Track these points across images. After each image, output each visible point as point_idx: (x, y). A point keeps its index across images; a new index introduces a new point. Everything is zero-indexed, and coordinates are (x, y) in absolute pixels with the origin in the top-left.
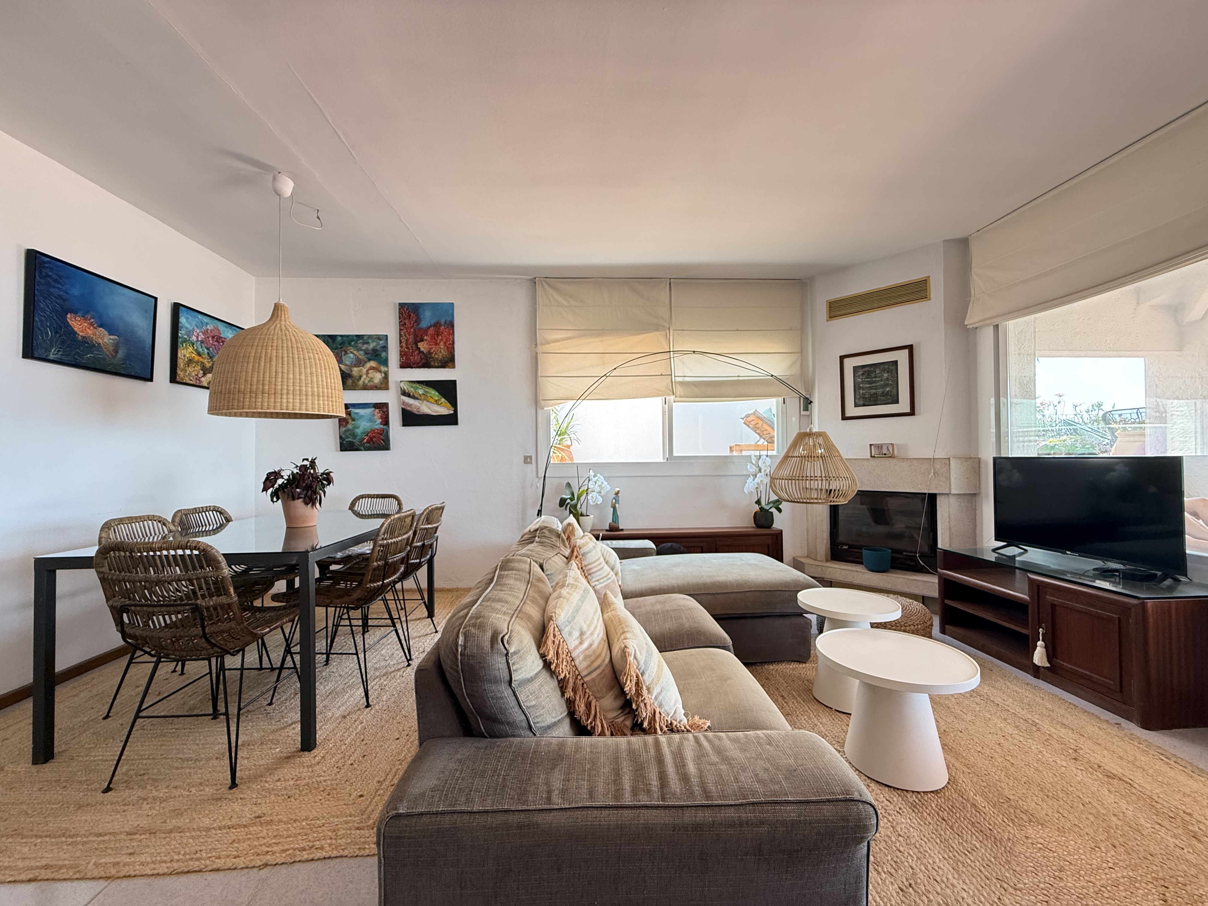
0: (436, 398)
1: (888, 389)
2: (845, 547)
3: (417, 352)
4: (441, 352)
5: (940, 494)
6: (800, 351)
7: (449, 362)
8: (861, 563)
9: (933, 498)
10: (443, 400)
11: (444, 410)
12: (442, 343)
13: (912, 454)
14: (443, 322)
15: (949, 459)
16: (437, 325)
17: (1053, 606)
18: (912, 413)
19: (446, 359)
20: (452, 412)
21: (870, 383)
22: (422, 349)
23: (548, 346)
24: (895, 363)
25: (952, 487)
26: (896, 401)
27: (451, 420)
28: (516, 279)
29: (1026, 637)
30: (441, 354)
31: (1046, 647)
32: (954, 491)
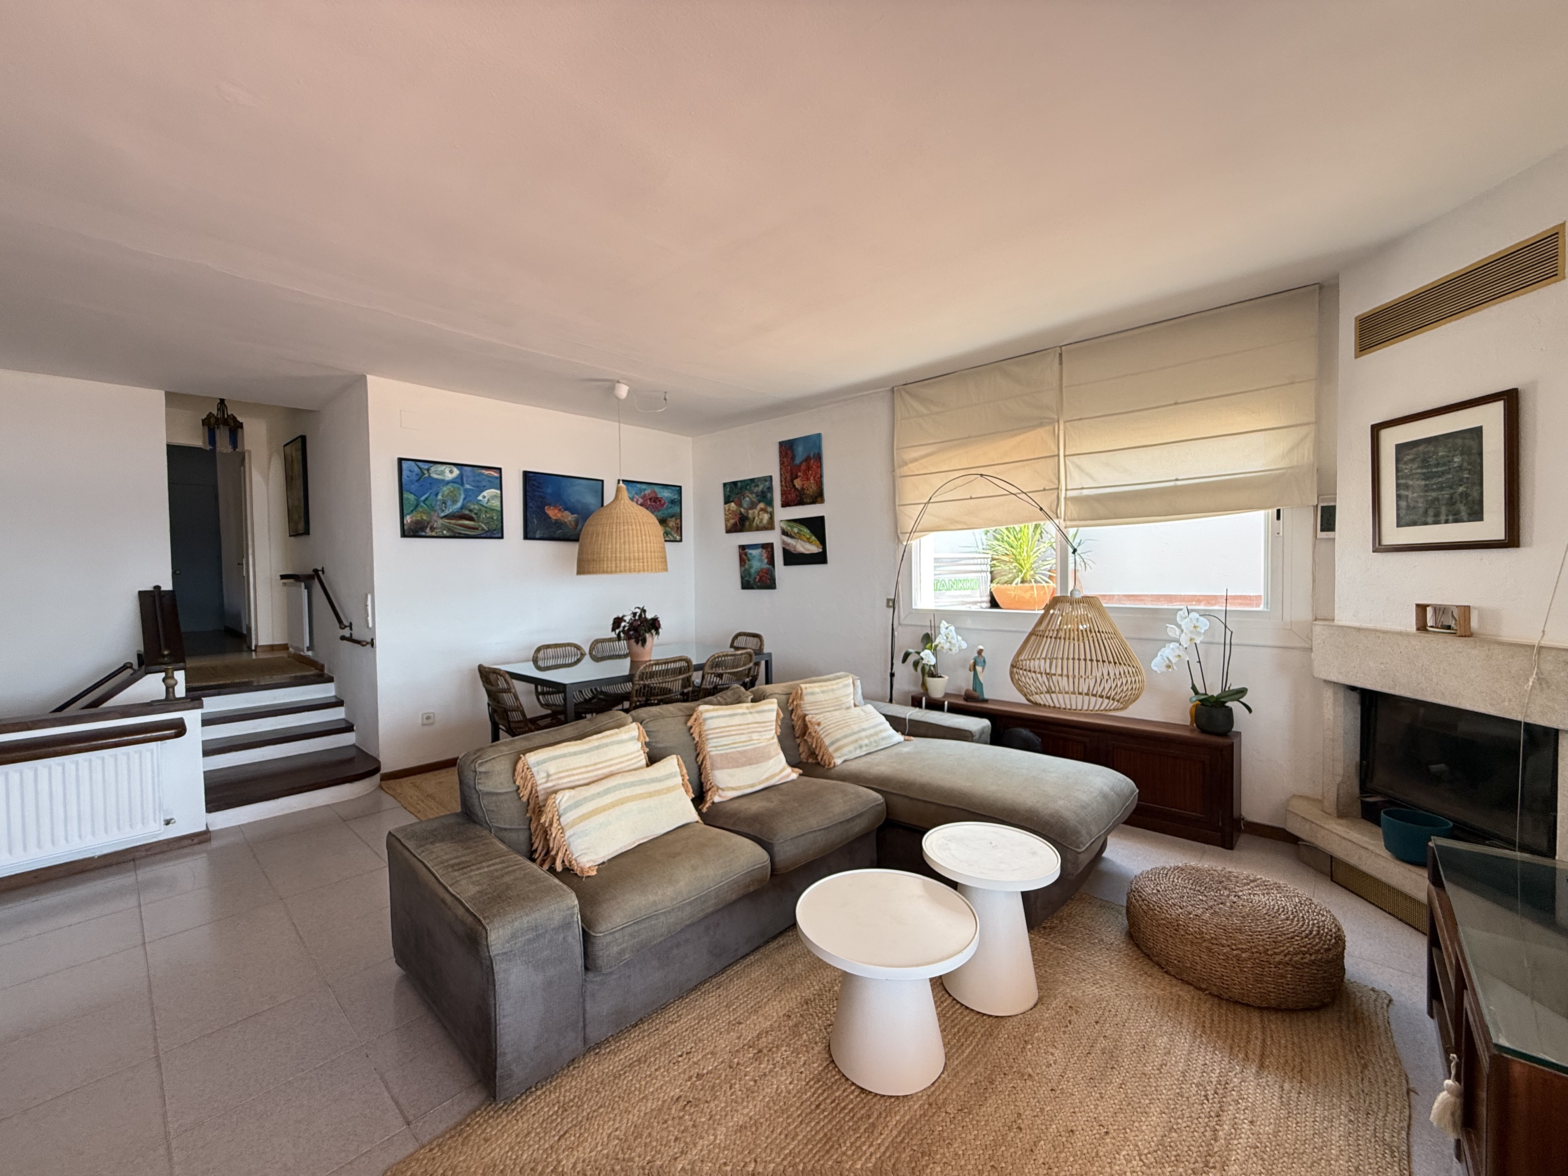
0: (808, 536)
1: (1463, 488)
2: (1375, 799)
3: (793, 490)
4: (812, 488)
6: (1314, 418)
7: (818, 497)
9: (1551, 737)
10: (813, 538)
11: (812, 548)
12: (812, 478)
13: (1511, 632)
14: (812, 455)
16: (807, 459)
18: (1510, 542)
19: (816, 495)
20: (821, 550)
22: (797, 486)
24: (1477, 432)
26: (1476, 514)
27: (820, 558)
28: (878, 393)
30: (811, 490)
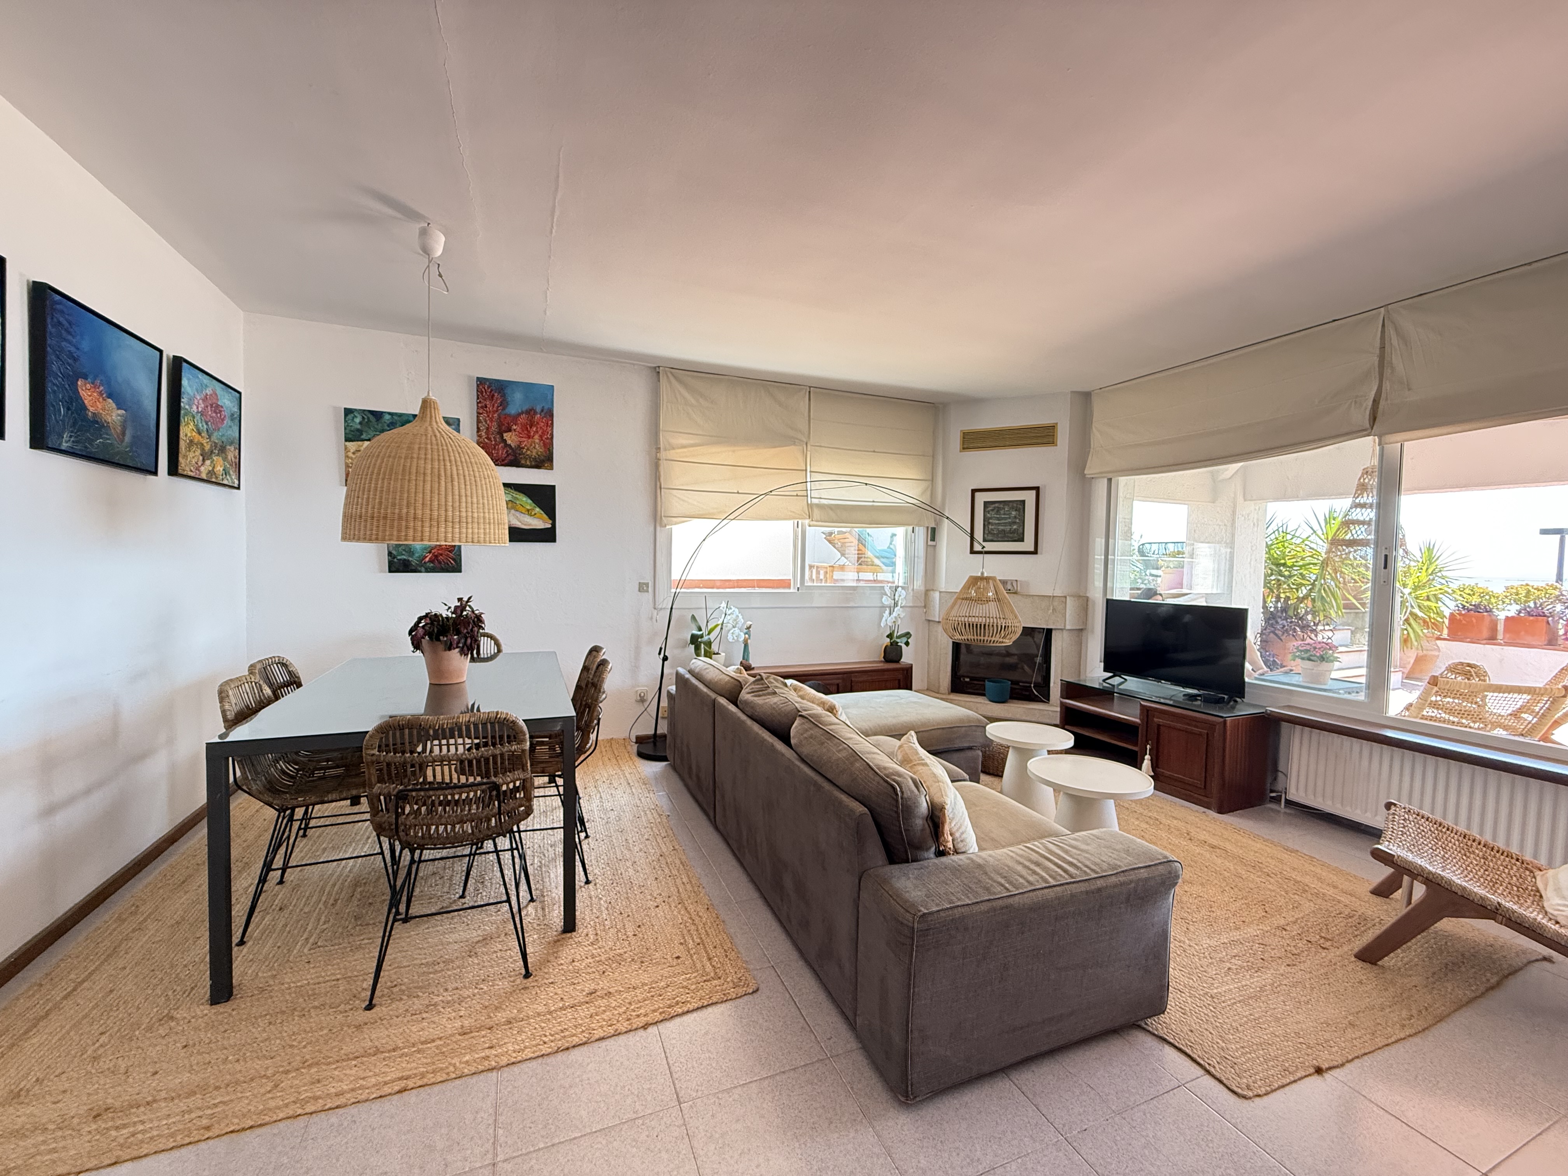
0: (528, 507)
1: (1015, 527)
2: (967, 680)
3: (502, 445)
4: (536, 449)
5: (1055, 629)
6: (930, 478)
7: (545, 461)
8: (984, 695)
9: (1049, 632)
10: (538, 509)
11: (538, 522)
12: (537, 437)
13: (1033, 592)
14: (538, 410)
15: (1065, 597)
16: (530, 412)
17: (1159, 726)
18: (1035, 552)
19: (542, 457)
20: (550, 526)
21: (998, 519)
22: (509, 442)
23: (672, 452)
24: (1023, 502)
25: (1067, 622)
26: (1021, 539)
27: (548, 535)
28: (634, 364)
29: (1135, 753)
30: (534, 451)
31: (1151, 760)
32: (1068, 627)
